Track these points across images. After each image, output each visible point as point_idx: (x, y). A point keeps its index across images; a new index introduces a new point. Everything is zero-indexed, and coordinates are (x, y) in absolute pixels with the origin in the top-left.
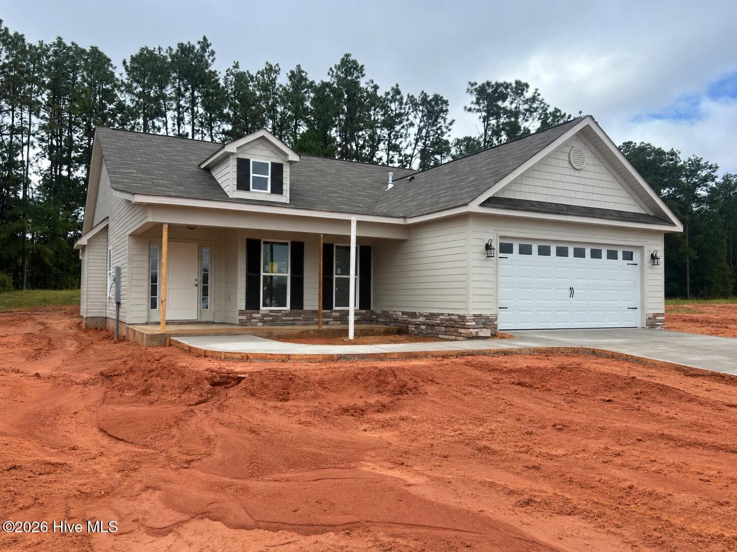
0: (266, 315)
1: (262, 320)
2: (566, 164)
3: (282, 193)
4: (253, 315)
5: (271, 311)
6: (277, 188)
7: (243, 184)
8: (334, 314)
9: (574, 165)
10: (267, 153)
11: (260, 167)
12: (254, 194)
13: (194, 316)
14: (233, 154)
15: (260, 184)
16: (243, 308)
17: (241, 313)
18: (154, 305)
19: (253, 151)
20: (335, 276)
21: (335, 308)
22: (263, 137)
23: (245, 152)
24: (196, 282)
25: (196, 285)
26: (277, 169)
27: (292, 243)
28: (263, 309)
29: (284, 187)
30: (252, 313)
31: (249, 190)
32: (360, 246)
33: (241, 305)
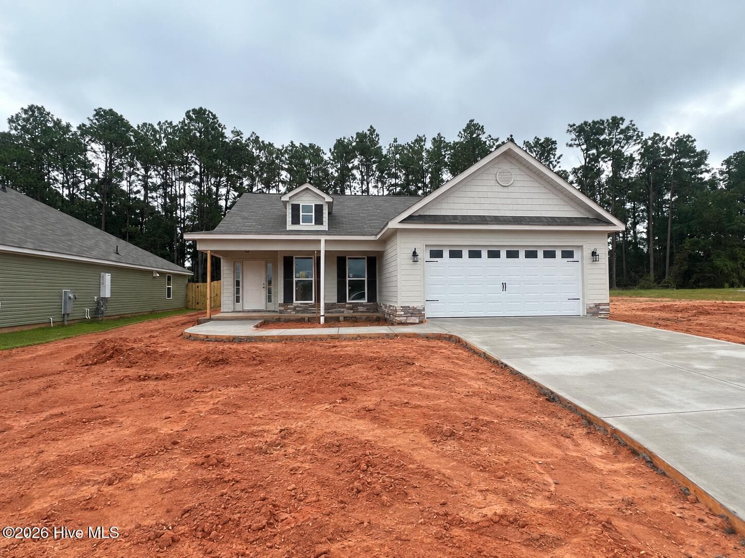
0: (298, 307)
1: (294, 309)
2: (494, 183)
3: (322, 224)
4: (289, 306)
5: (301, 304)
6: (319, 221)
7: (296, 221)
8: (347, 306)
9: (501, 183)
10: (312, 199)
11: (307, 209)
12: (302, 226)
13: (263, 308)
14: (288, 201)
15: (307, 220)
16: (282, 302)
17: (280, 305)
18: (238, 301)
19: (302, 198)
20: (348, 279)
21: (348, 301)
22: (307, 188)
23: (297, 200)
24: (264, 286)
25: (264, 288)
26: (319, 208)
28: (296, 302)
29: (324, 219)
30: (288, 305)
31: (299, 224)
32: (367, 257)
33: (281, 300)
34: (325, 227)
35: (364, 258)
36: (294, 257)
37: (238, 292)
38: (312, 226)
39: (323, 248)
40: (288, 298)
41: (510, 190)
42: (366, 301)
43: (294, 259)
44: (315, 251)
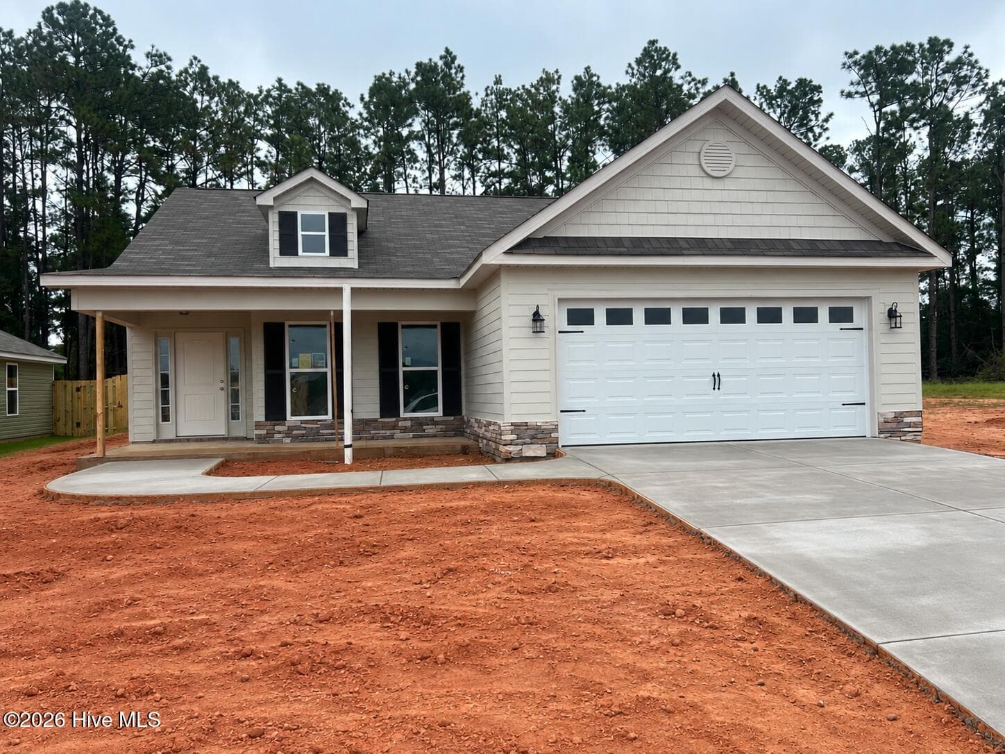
0: (296, 428)
1: (288, 433)
2: (695, 171)
3: (346, 255)
4: (277, 428)
5: (302, 422)
6: (339, 248)
7: (288, 247)
8: (400, 424)
9: (708, 170)
10: (322, 201)
11: (313, 222)
12: (304, 259)
13: (221, 431)
14: (271, 207)
15: (314, 245)
16: (262, 418)
17: (258, 425)
18: (166, 418)
19: (301, 200)
20: (401, 369)
21: (402, 415)
22: (312, 180)
23: (290, 203)
24: (221, 385)
25: (222, 389)
26: (338, 222)
28: (291, 419)
29: (350, 247)
30: (275, 425)
31: (296, 254)
32: (441, 324)
33: (259, 414)
34: (351, 261)
35: (435, 327)
36: (287, 324)
37: (165, 397)
38: (322, 259)
39: (347, 307)
40: (275, 410)
41: (728, 184)
42: (440, 413)
43: (287, 329)
44: (330, 311)
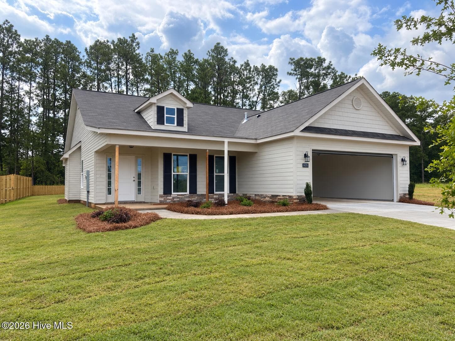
0: (175, 197)
1: (173, 199)
2: (351, 107)
3: (183, 126)
4: (168, 198)
5: (178, 195)
6: (180, 123)
7: (160, 120)
8: (215, 196)
9: (355, 107)
10: (176, 103)
11: (171, 111)
12: (167, 126)
14: (155, 103)
15: (171, 121)
16: (162, 193)
17: (161, 196)
19: (167, 102)
20: (215, 174)
21: (215, 193)
22: (172, 93)
23: (161, 102)
24: (134, 179)
25: (134, 181)
26: (180, 112)
27: (190, 155)
28: (174, 194)
29: (184, 123)
30: (167, 196)
31: (164, 124)
33: (161, 192)
34: (185, 128)
36: (173, 154)
37: (109, 184)
38: (174, 127)
40: (167, 191)
42: (228, 192)
43: (173, 156)
